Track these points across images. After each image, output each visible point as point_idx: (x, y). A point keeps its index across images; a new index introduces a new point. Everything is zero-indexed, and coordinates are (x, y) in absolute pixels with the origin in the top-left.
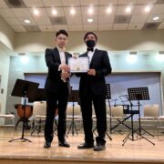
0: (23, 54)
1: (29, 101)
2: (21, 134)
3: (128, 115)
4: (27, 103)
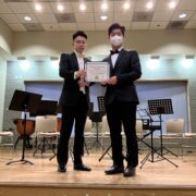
0: (23, 58)
1: (31, 115)
2: (21, 154)
4: (28, 118)
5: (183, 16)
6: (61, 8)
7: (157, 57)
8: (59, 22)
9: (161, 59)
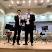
0: (8, 16)
2: (8, 41)
3: (42, 35)
4: (10, 31)
5: (51, 4)
6: (18, 2)
7: (44, 15)
8: (18, 6)
9: (45, 16)
